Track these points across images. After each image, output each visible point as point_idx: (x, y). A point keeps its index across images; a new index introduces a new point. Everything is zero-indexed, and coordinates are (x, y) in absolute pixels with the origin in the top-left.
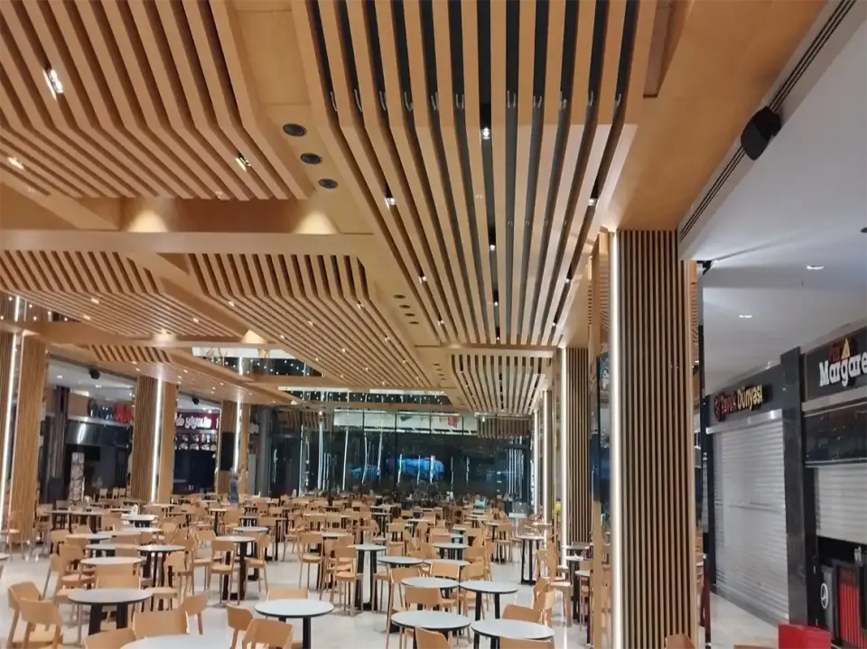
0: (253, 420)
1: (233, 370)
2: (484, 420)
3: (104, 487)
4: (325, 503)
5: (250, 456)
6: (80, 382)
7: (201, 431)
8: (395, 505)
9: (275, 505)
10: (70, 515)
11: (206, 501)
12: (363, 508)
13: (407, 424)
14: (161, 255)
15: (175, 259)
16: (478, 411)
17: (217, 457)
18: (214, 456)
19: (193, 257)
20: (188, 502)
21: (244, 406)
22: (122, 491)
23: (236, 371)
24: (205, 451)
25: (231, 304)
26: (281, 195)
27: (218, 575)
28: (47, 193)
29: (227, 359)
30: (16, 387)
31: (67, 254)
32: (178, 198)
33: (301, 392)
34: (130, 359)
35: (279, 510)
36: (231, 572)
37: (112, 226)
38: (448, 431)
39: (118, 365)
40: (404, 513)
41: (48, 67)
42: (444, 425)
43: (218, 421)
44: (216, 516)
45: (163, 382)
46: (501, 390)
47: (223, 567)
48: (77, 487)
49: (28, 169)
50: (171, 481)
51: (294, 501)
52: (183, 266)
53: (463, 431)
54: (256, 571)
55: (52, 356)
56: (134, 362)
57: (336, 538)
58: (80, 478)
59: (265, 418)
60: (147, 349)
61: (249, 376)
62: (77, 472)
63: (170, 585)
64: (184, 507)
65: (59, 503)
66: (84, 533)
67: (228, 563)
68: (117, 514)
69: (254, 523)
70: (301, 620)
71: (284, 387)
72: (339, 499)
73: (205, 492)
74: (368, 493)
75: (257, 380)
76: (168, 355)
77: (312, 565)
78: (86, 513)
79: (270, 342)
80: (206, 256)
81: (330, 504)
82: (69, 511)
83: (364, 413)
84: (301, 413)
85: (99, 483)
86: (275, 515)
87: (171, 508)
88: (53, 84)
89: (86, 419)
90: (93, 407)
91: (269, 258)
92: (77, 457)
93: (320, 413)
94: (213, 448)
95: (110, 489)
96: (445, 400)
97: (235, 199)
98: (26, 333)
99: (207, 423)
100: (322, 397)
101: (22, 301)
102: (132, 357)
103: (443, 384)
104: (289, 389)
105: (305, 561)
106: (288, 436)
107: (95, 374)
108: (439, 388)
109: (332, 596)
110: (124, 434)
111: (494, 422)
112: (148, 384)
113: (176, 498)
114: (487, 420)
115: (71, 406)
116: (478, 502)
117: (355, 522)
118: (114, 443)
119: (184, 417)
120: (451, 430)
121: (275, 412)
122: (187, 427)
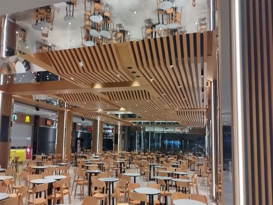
0: (123, 130)
1: (117, 117)
2: (191, 129)
3: (85, 149)
4: (143, 154)
5: (122, 140)
6: (79, 122)
7: (109, 134)
8: (163, 154)
9: (129, 154)
10: (79, 156)
11: (111, 153)
12: (154, 155)
13: (167, 130)
14: (100, 92)
15: (104, 93)
16: (188, 126)
17: (114, 141)
18: (113, 140)
19: (108, 93)
20: (106, 153)
21: (120, 126)
22: (90, 150)
23: (118, 117)
24: (110, 139)
25: (117, 102)
26: (127, 80)
27: (115, 170)
28: (77, 83)
29: (116, 114)
30: (66, 123)
31: (79, 94)
32: (105, 82)
33: (136, 122)
34: (92, 116)
35: (130, 155)
36: (118, 169)
37: (90, 87)
38: (180, 132)
39: (89, 117)
40: (165, 156)
41: (80, 61)
42: (179, 131)
43: (114, 131)
44: (114, 157)
45: (99, 121)
46: (193, 120)
47: (116, 168)
48: (79, 149)
49: (74, 80)
50: (102, 147)
51: (134, 153)
52: (106, 95)
53: (184, 132)
54: (124, 170)
55: (74, 116)
56: (93, 116)
57: (144, 162)
58: (79, 147)
59: (126, 129)
60: (96, 113)
61: (121, 118)
62: (79, 145)
63: (104, 172)
64: (106, 154)
65: (75, 153)
66: (83, 160)
67: (117, 167)
68: (90, 156)
69: (123, 158)
70: (134, 177)
71: (131, 121)
72: (147, 152)
73: (111, 150)
74: (156, 151)
75: (124, 120)
76: (101, 114)
77: (138, 169)
78: (83, 155)
79: (126, 110)
80: (111, 92)
81: (145, 154)
82: (78, 155)
83: (154, 127)
84: (136, 128)
85: (84, 148)
86: (129, 156)
87: (102, 155)
88: (81, 64)
89: (80, 131)
90: (82, 128)
91: (126, 92)
92: (79, 141)
93: (142, 128)
94: (112, 138)
95: (87, 150)
96: (177, 123)
97: (117, 82)
98: (68, 110)
99: (111, 131)
100: (142, 123)
101: (67, 103)
102: (92, 115)
103: (176, 119)
104: (132, 121)
105: (137, 168)
106: (133, 134)
107: (83, 120)
108: (175, 120)
109: (143, 177)
110: (89, 135)
111: (194, 129)
112: (96, 121)
113: (104, 152)
114: (192, 129)
115: (77, 128)
116: (190, 154)
117: (151, 159)
118: (87, 137)
119: (105, 130)
120: (181, 132)
121: (129, 128)
122: (106, 132)
